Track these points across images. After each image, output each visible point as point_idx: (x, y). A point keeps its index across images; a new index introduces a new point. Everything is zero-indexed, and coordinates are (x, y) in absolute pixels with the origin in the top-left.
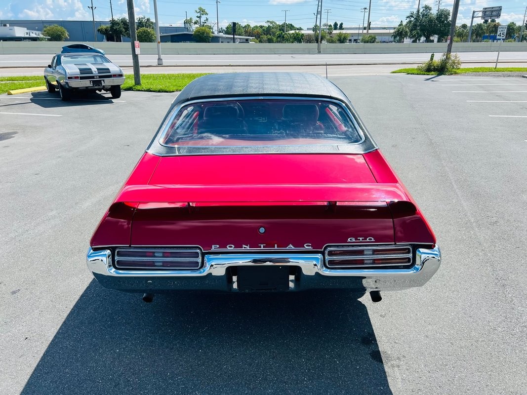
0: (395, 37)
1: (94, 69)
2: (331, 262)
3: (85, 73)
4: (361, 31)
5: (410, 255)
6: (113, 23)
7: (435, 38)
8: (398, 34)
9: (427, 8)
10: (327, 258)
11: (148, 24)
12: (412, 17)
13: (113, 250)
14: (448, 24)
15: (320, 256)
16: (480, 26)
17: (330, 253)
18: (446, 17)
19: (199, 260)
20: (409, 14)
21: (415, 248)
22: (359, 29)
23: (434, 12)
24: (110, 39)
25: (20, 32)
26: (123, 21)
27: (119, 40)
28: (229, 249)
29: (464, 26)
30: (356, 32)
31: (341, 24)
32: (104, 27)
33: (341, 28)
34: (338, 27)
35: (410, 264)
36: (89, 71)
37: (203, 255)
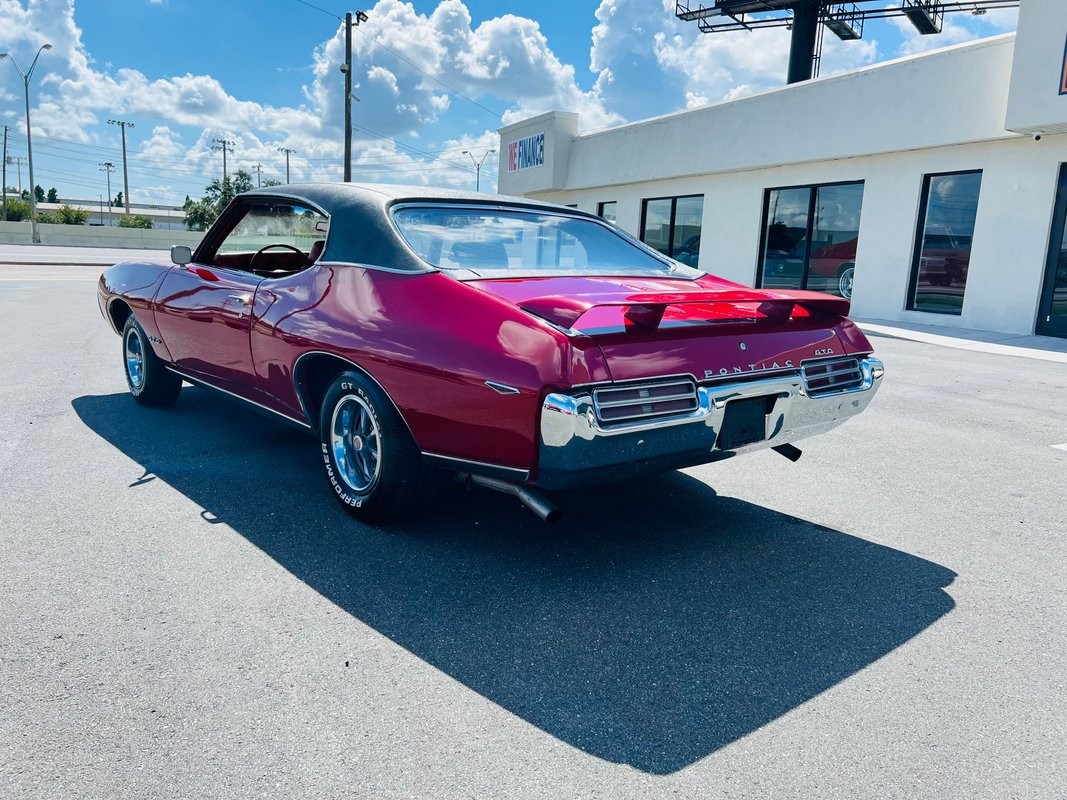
0: (191, 224)
2: (809, 383)
4: (106, 209)
5: (858, 370)
8: (196, 218)
9: (243, 176)
10: (805, 378)
12: (216, 188)
17: (806, 372)
19: (695, 396)
20: (210, 184)
22: (101, 204)
28: (723, 374)
30: (97, 209)
31: (53, 193)
33: (52, 198)
34: (46, 195)
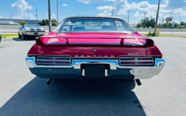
1: (35, 29)
2: (122, 63)
3: (32, 31)
5: (153, 61)
6: (43, 21)
7: (150, 27)
8: (138, 26)
9: (147, 18)
10: (120, 61)
11: (55, 21)
12: (142, 21)
13: (36, 57)
14: (155, 23)
15: (117, 61)
16: (165, 24)
17: (121, 59)
18: (154, 21)
19: (70, 61)
21: (155, 58)
23: (150, 19)
24: (42, 25)
25: (11, 23)
26: (47, 20)
27: (45, 25)
28: (82, 57)
29: (160, 24)
32: (40, 22)
35: (153, 64)
36: (34, 30)
37: (72, 59)
